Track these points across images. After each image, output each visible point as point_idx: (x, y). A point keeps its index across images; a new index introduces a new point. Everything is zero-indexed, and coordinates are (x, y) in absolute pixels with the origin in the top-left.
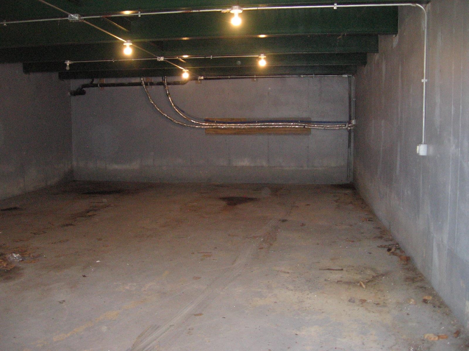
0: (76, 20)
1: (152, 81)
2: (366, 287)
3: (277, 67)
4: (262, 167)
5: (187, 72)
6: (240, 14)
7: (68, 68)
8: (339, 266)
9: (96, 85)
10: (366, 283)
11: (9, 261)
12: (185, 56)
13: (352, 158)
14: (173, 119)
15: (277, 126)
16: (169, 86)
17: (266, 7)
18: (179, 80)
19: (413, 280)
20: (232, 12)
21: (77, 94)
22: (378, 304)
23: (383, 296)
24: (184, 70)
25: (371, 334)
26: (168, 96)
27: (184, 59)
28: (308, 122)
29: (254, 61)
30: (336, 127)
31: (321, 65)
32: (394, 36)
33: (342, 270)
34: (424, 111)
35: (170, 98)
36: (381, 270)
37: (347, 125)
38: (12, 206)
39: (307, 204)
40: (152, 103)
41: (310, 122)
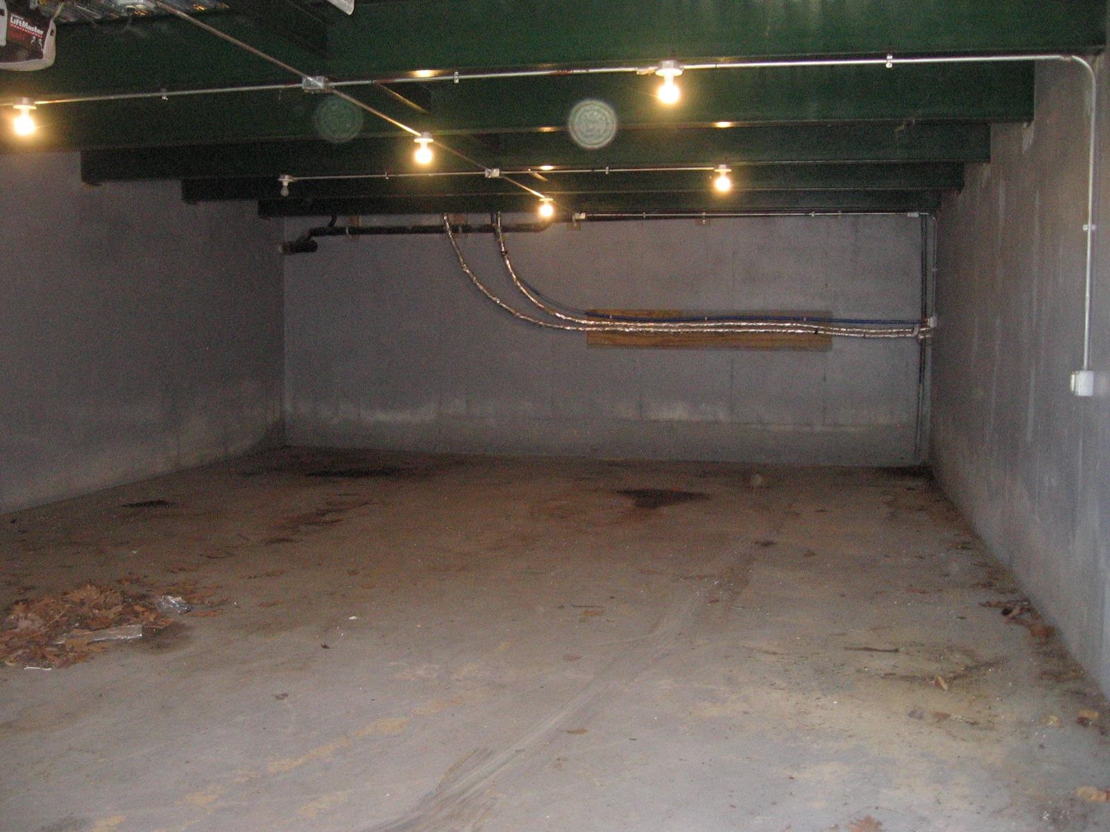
0: (320, 90)
1: (469, 224)
2: (950, 687)
3: (755, 193)
4: (716, 423)
5: (550, 202)
6: (676, 78)
7: (285, 192)
8: (891, 643)
9: (340, 231)
10: (950, 681)
11: (159, 611)
12: (547, 168)
13: (927, 408)
14: (515, 309)
15: (753, 330)
16: (507, 235)
17: (734, 62)
18: (530, 222)
19: (1058, 677)
20: (659, 73)
21: (297, 251)
22: (974, 724)
23: (988, 707)
24: (543, 198)
25: (957, 784)
26: (503, 256)
27: (544, 175)
28: (826, 319)
29: (704, 179)
30: (890, 333)
31: (857, 191)
32: (1025, 125)
33: (897, 651)
34: (1088, 295)
35: (508, 262)
36: (986, 654)
37: (917, 330)
38: (154, 496)
39: (819, 509)
40: (466, 272)
41: (831, 322)
